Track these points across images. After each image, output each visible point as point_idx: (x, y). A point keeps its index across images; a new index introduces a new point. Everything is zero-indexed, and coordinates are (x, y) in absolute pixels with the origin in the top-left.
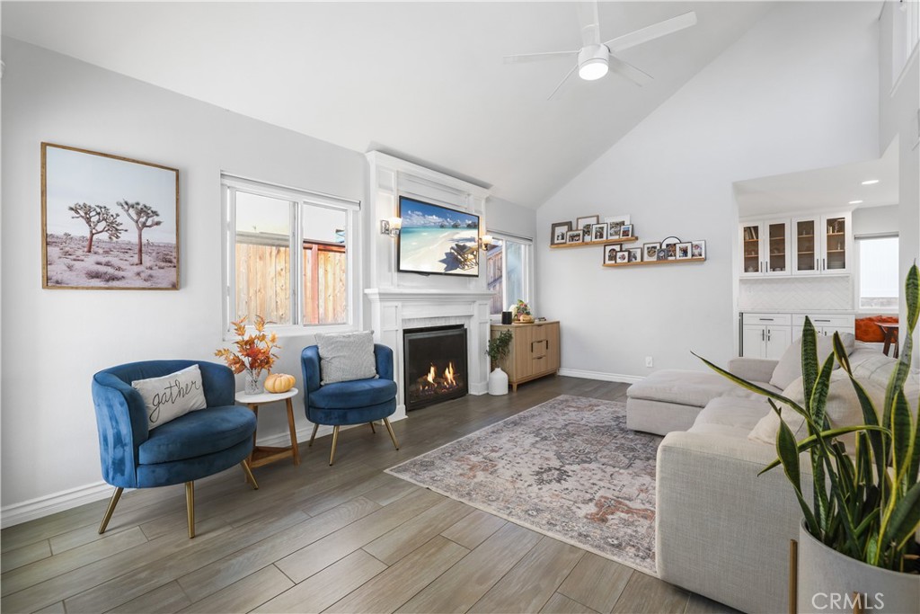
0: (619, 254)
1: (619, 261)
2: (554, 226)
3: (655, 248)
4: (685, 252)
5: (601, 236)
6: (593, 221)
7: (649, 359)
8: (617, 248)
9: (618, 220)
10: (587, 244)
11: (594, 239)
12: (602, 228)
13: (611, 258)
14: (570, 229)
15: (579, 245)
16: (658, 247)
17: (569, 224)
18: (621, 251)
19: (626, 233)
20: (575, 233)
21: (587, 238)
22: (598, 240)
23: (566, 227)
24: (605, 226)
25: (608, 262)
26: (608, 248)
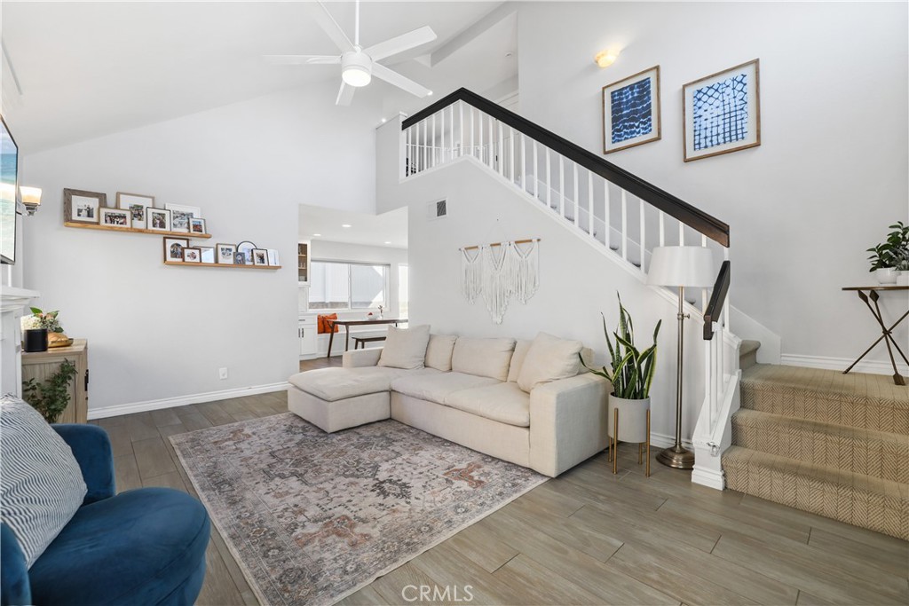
0: (187, 252)
1: (187, 259)
2: (69, 193)
3: (230, 250)
4: (262, 258)
5: (162, 225)
6: (146, 203)
7: (223, 370)
8: (183, 243)
9: (186, 210)
10: (140, 231)
11: (150, 227)
12: (163, 215)
13: (174, 254)
14: (103, 204)
15: (127, 230)
16: (234, 250)
17: (102, 198)
18: (188, 248)
19: (197, 228)
20: (117, 212)
21: (139, 224)
22: (158, 229)
23: (97, 200)
24: (167, 213)
25: (169, 258)
26: (170, 243)
